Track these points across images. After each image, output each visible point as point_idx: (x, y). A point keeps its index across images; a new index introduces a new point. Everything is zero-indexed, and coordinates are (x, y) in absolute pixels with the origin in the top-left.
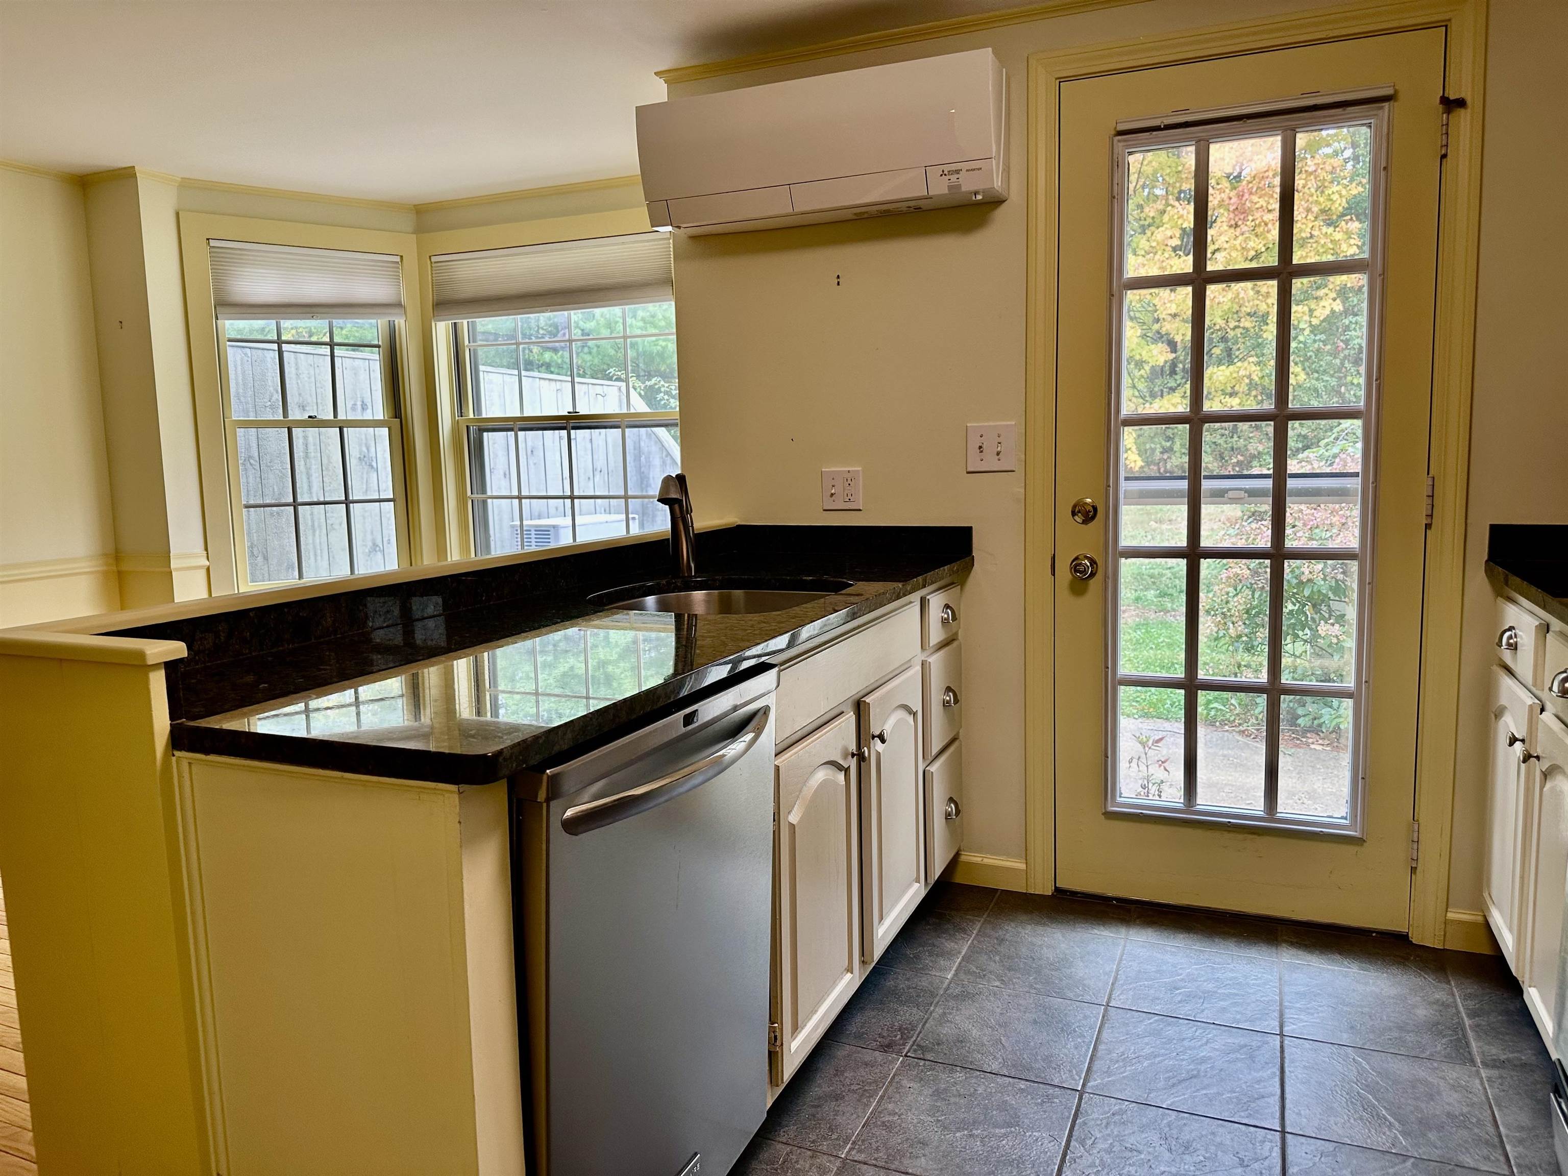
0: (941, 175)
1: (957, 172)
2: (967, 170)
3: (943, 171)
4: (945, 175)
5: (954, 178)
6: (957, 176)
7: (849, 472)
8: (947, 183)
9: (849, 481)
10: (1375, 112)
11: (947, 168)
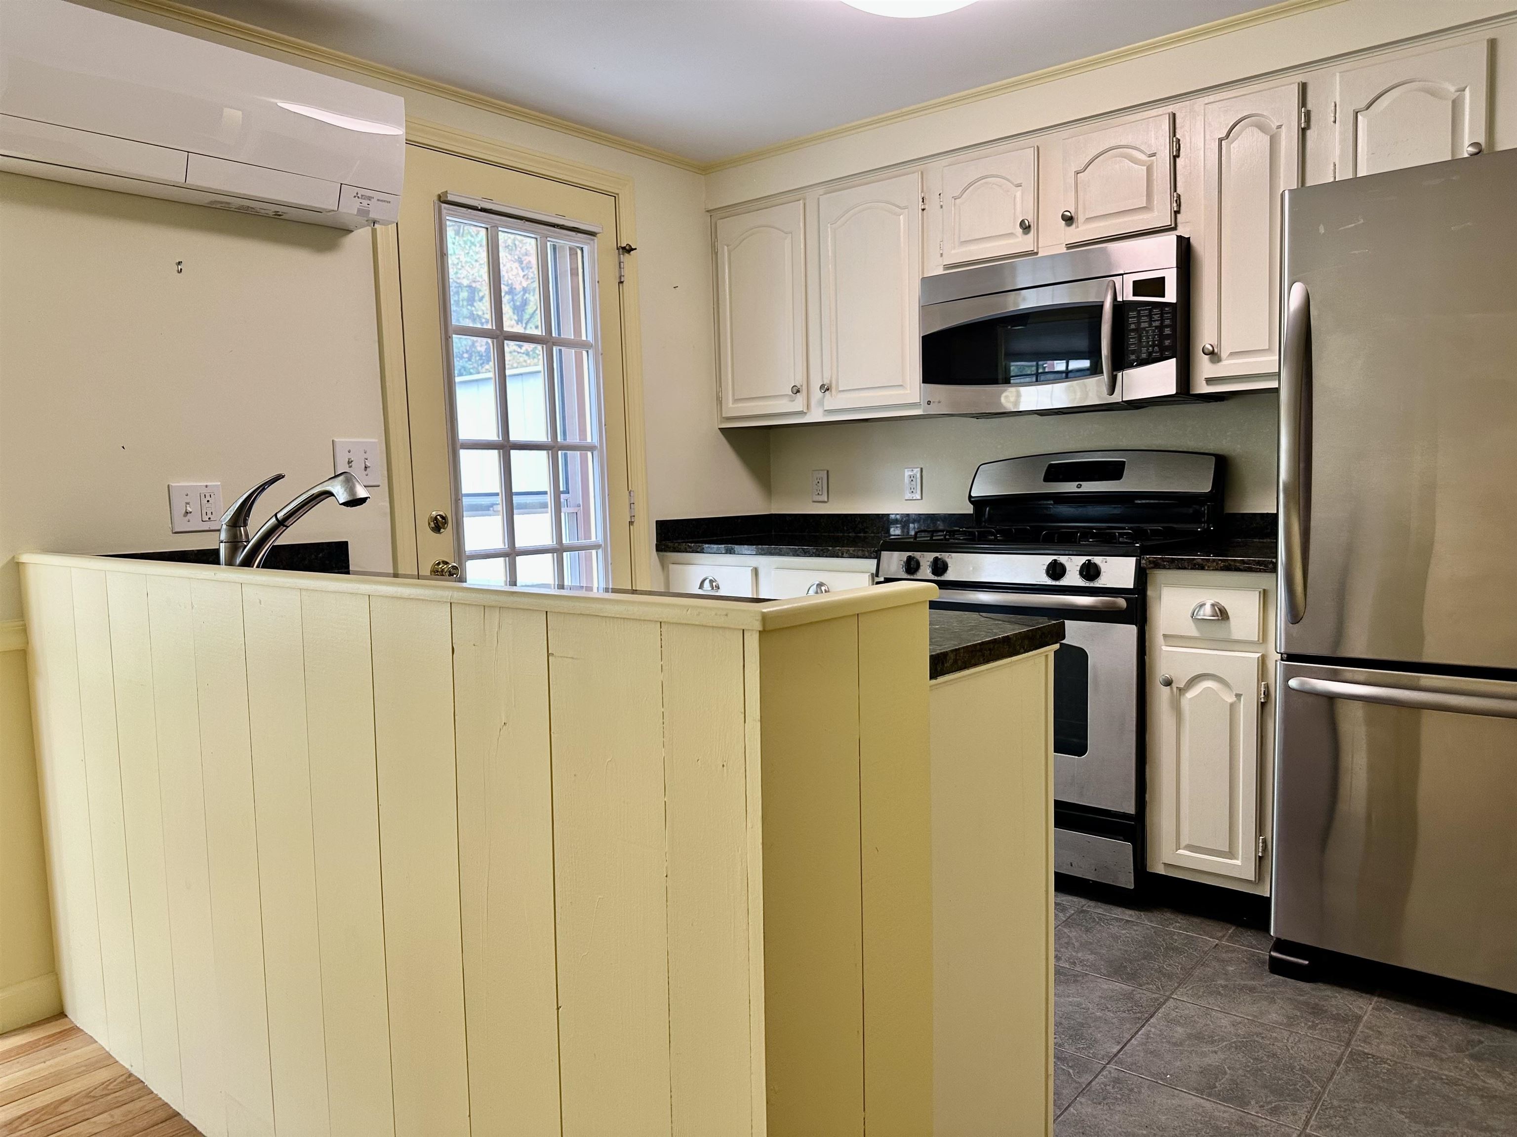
0: (355, 197)
1: (370, 198)
2: (378, 200)
3: (357, 194)
4: (358, 197)
5: (365, 202)
6: (369, 202)
7: (207, 486)
8: (358, 205)
9: (208, 498)
10: (588, 241)
11: (362, 192)
